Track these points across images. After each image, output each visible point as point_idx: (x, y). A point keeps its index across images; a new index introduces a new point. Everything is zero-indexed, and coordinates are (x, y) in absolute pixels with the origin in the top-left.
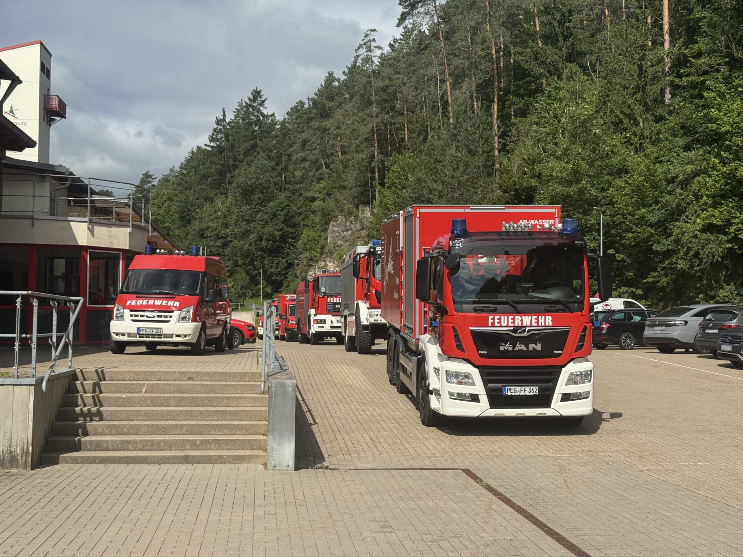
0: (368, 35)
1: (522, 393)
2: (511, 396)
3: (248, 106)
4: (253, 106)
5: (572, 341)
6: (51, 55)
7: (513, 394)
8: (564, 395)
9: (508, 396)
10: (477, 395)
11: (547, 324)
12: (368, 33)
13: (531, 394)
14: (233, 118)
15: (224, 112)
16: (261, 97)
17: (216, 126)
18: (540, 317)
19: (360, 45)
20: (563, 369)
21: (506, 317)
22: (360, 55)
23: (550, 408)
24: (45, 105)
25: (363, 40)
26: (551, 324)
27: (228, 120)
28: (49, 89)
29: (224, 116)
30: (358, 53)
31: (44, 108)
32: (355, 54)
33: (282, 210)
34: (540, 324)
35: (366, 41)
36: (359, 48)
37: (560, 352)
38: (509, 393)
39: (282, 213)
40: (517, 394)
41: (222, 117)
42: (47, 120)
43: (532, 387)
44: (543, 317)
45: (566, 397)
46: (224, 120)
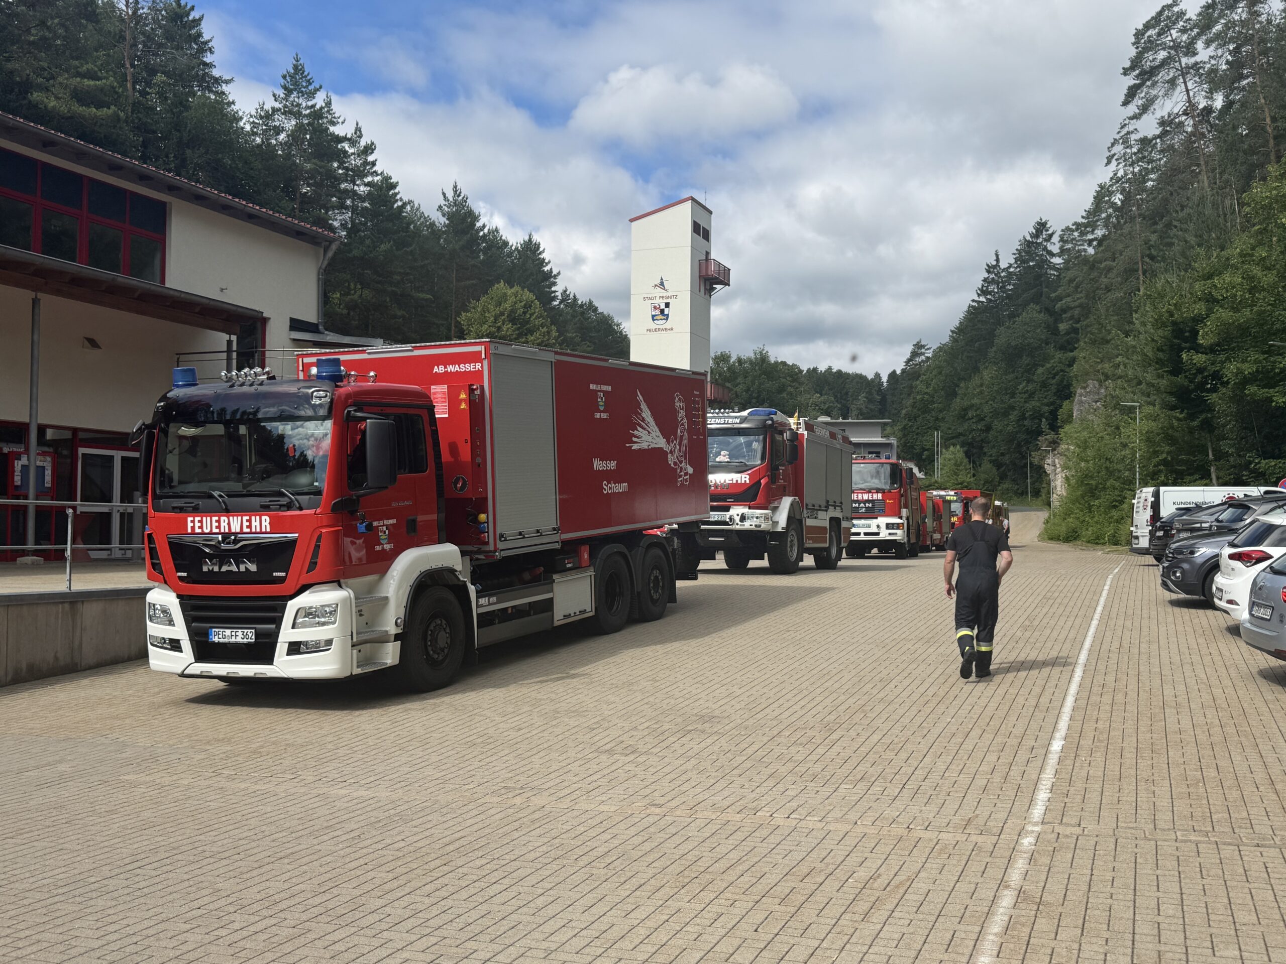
0: (1125, 125)
1: (233, 640)
2: (219, 643)
3: (1028, 244)
4: (1036, 243)
5: (300, 558)
6: (711, 213)
7: (222, 640)
8: (291, 644)
9: (214, 643)
10: (178, 641)
11: (264, 530)
12: (1127, 122)
13: (245, 641)
14: (1013, 261)
15: (997, 255)
16: (1047, 230)
17: (986, 275)
18: (253, 518)
19: (1115, 139)
20: (290, 603)
21: (209, 519)
22: (1115, 154)
23: (272, 664)
24: (700, 272)
25: (1119, 133)
26: (268, 530)
27: (1003, 265)
28: (708, 254)
29: (998, 260)
30: (1112, 152)
31: (700, 276)
32: (1108, 154)
33: (1054, 378)
34: (254, 530)
35: (1122, 134)
36: (1113, 145)
37: (283, 574)
38: (216, 640)
39: (1054, 381)
40: (226, 640)
41: (994, 263)
42: (705, 289)
43: (246, 631)
44: (258, 518)
45: (295, 648)
46: (997, 265)
